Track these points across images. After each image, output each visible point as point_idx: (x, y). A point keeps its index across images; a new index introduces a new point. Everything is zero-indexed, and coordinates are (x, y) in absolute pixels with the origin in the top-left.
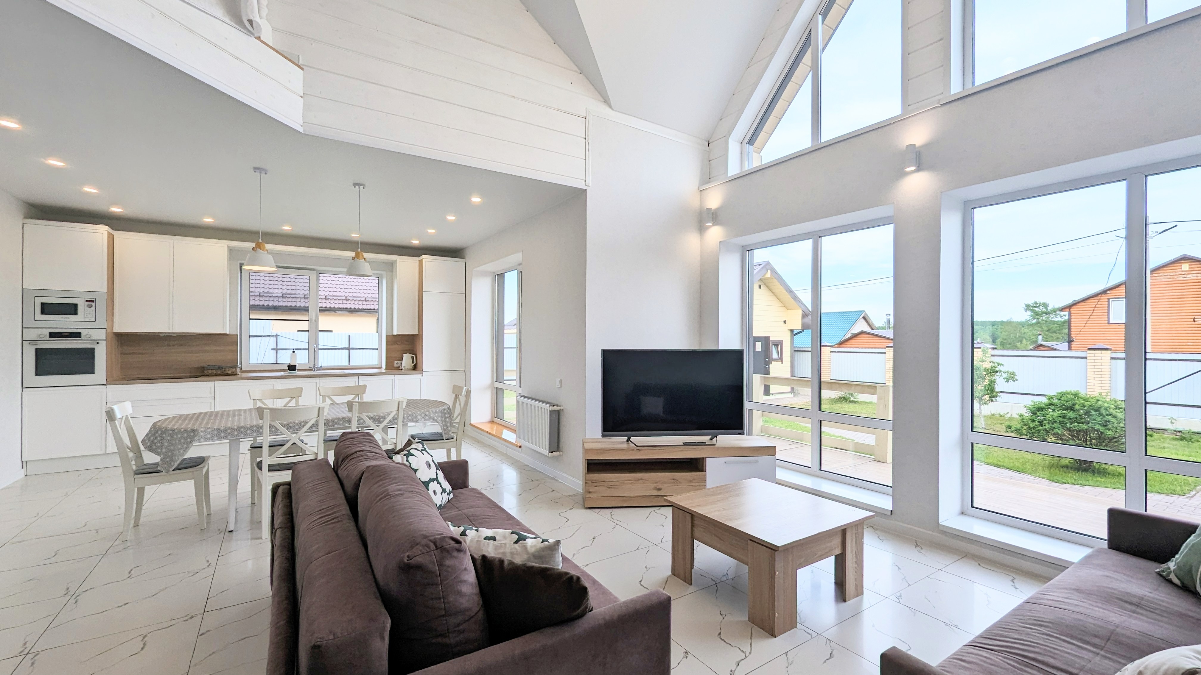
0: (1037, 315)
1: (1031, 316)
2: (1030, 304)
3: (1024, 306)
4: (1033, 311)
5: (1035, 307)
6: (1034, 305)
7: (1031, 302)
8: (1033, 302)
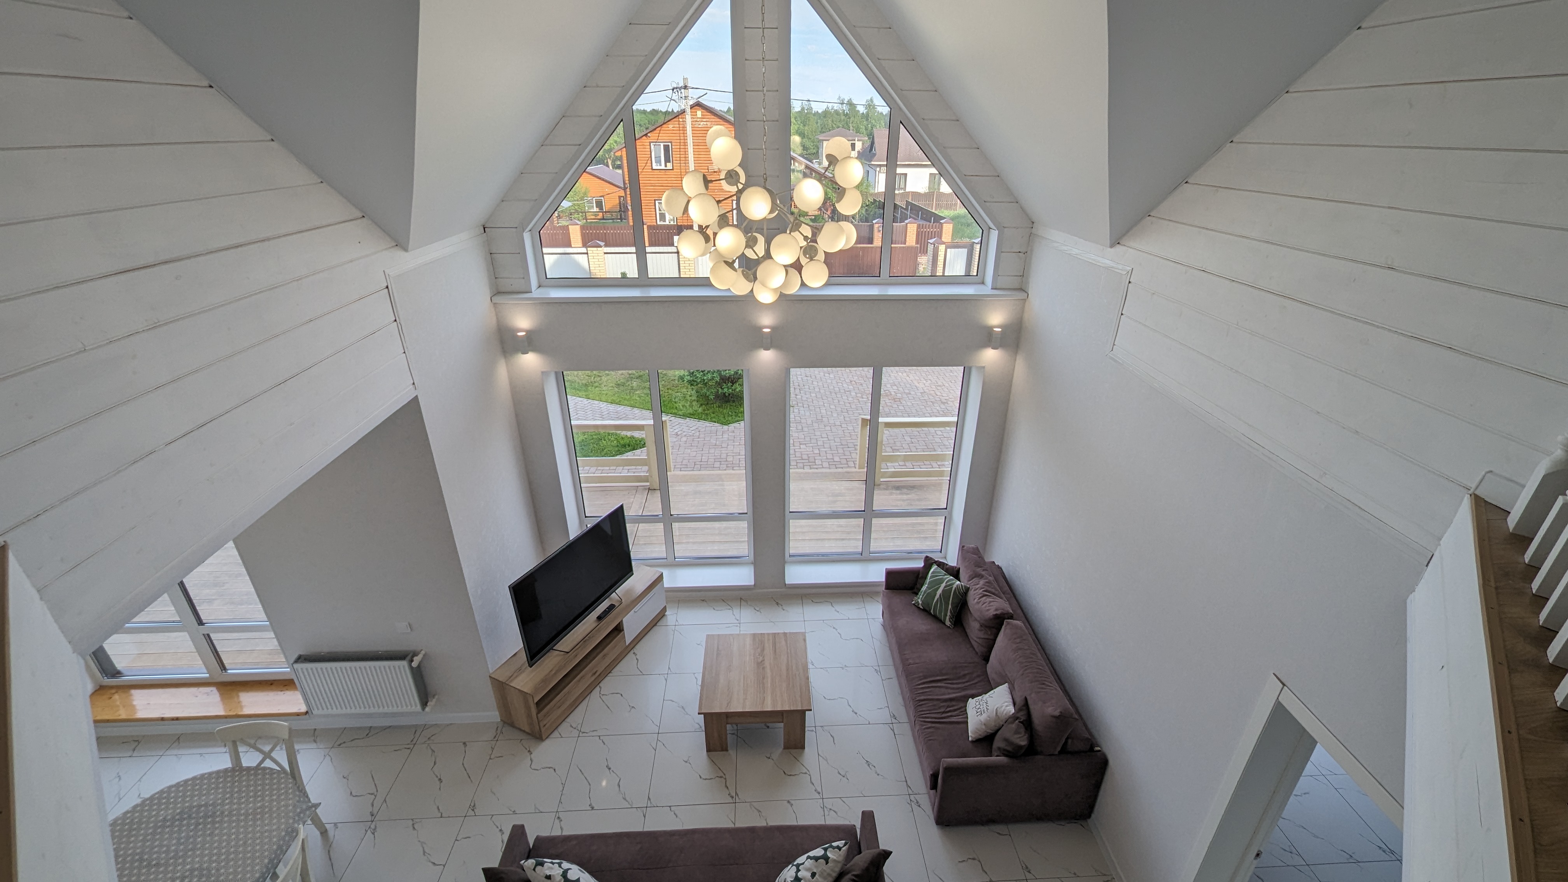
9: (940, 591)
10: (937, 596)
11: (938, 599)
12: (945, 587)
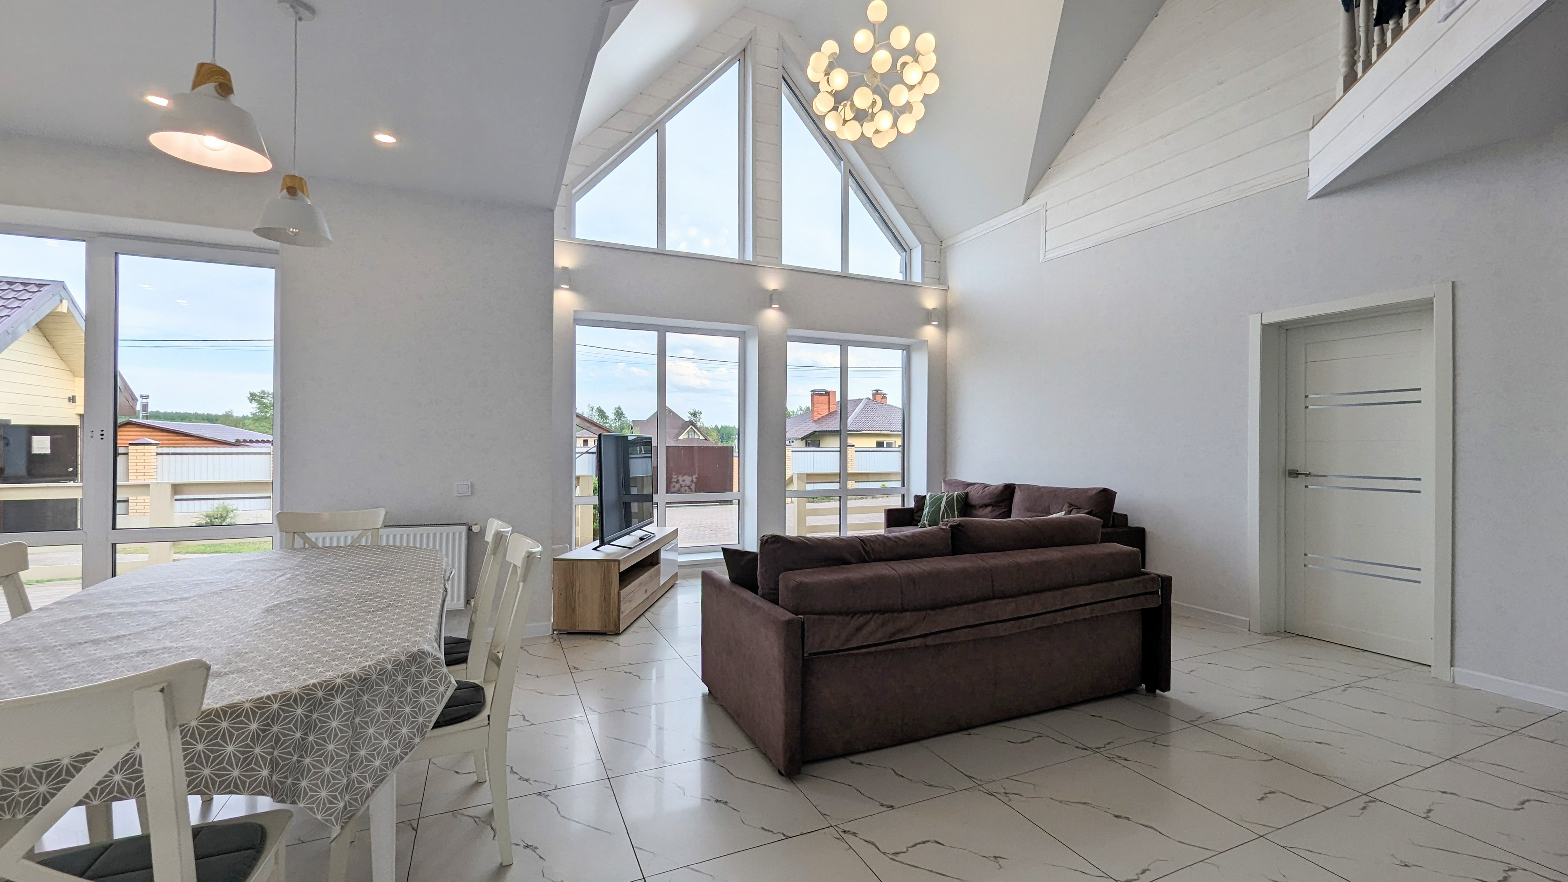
0: (266, 407)
1: (259, 408)
2: (257, 393)
3: (249, 395)
4: (260, 403)
5: (263, 397)
6: (262, 395)
7: (257, 391)
8: (260, 391)
9: (943, 503)
10: (942, 508)
11: (943, 511)
12: (947, 499)
